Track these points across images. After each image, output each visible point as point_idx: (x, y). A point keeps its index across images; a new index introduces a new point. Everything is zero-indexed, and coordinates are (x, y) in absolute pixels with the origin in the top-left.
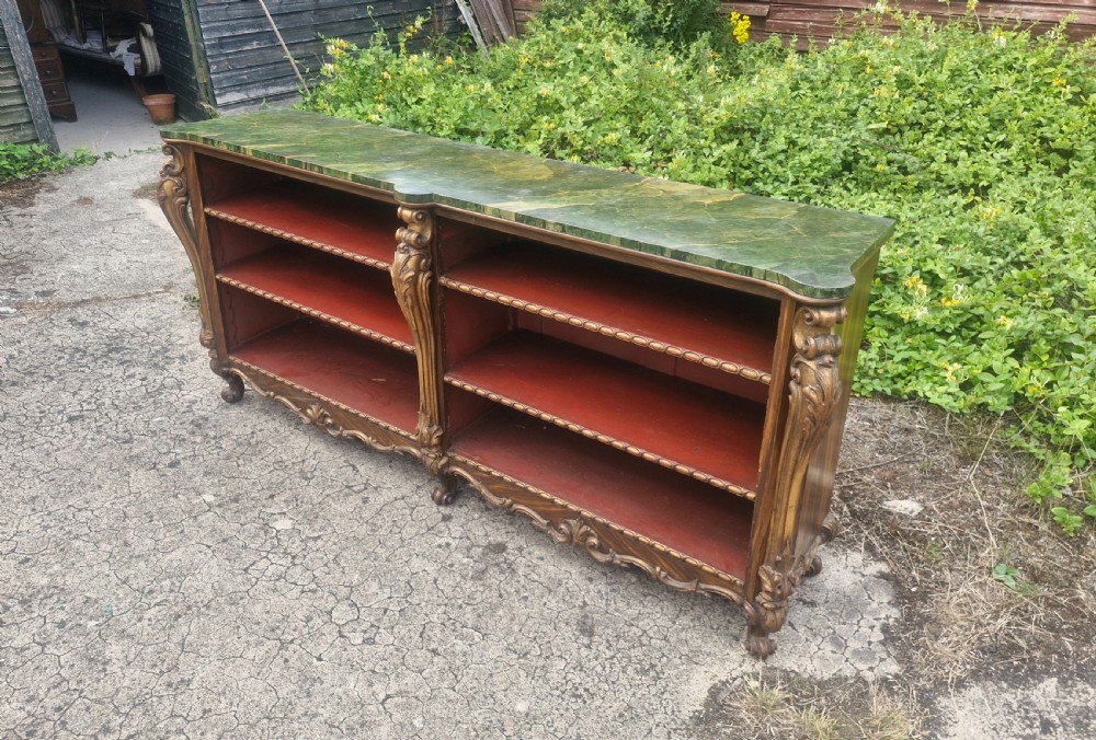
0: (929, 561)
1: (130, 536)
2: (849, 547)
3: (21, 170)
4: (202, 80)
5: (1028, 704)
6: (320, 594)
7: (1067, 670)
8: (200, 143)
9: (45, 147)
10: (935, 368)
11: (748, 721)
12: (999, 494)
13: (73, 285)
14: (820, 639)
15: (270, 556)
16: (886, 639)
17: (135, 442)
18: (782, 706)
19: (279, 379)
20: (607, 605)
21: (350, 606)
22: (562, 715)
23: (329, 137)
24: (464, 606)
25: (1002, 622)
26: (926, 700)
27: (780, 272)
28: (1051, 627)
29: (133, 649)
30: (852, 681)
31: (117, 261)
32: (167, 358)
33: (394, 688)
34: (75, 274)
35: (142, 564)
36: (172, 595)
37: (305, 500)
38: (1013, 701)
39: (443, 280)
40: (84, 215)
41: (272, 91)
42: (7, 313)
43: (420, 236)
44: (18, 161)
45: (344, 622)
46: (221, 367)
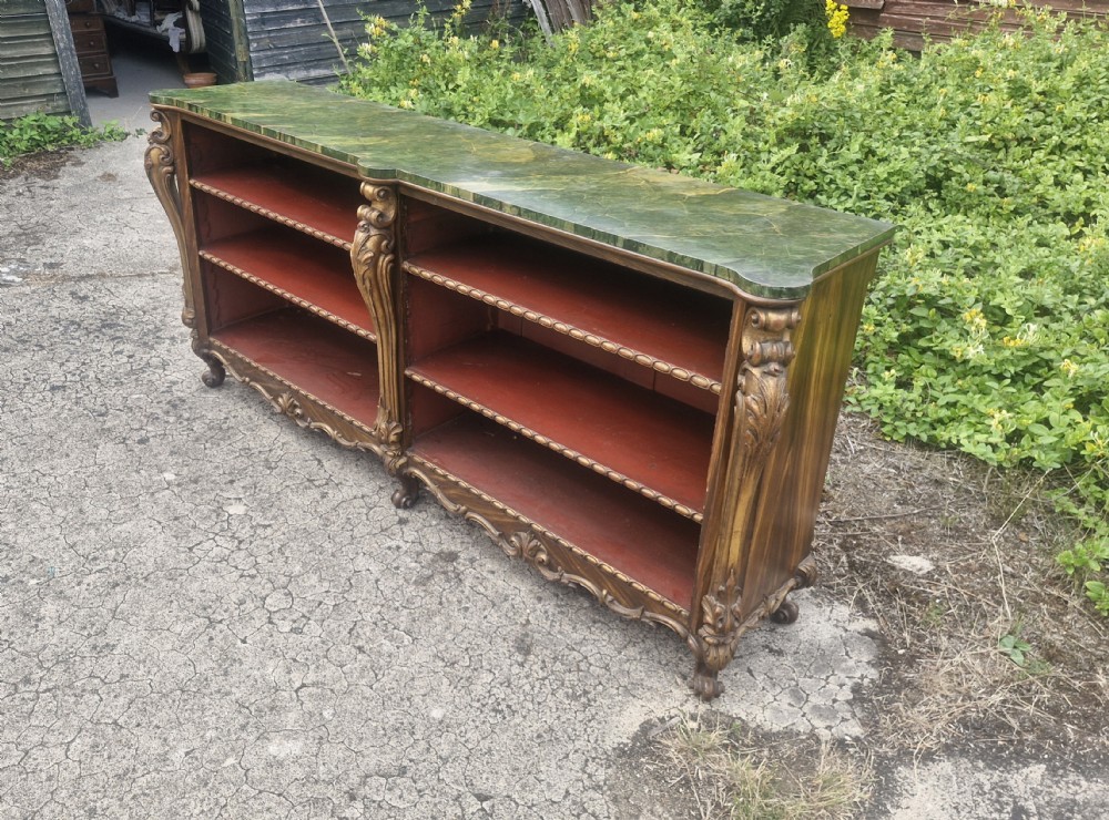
0: (926, 623)
1: (86, 504)
2: (838, 599)
3: (50, 142)
4: (241, 58)
5: (1003, 787)
6: (258, 579)
7: (1062, 759)
8: (186, 110)
9: (76, 119)
10: (982, 415)
11: (676, 761)
12: (1030, 562)
13: (81, 259)
14: (779, 690)
15: (217, 538)
16: (854, 698)
17: (110, 416)
18: (717, 751)
19: (254, 364)
20: (551, 626)
21: (286, 594)
22: (477, 727)
23: (314, 109)
24: (401, 609)
25: (996, 698)
26: (884, 768)
27: (731, 268)
28: (1054, 711)
29: (67, 611)
30: (804, 737)
31: (129, 239)
32: (158, 337)
33: (311, 677)
34: (85, 249)
35: (92, 532)
36: (115, 564)
37: (264, 489)
38: (986, 782)
39: (406, 265)
40: (105, 191)
41: (314, 73)
42: (13, 281)
43: (381, 215)
44: (48, 133)
45: (276, 609)
46: (201, 348)
